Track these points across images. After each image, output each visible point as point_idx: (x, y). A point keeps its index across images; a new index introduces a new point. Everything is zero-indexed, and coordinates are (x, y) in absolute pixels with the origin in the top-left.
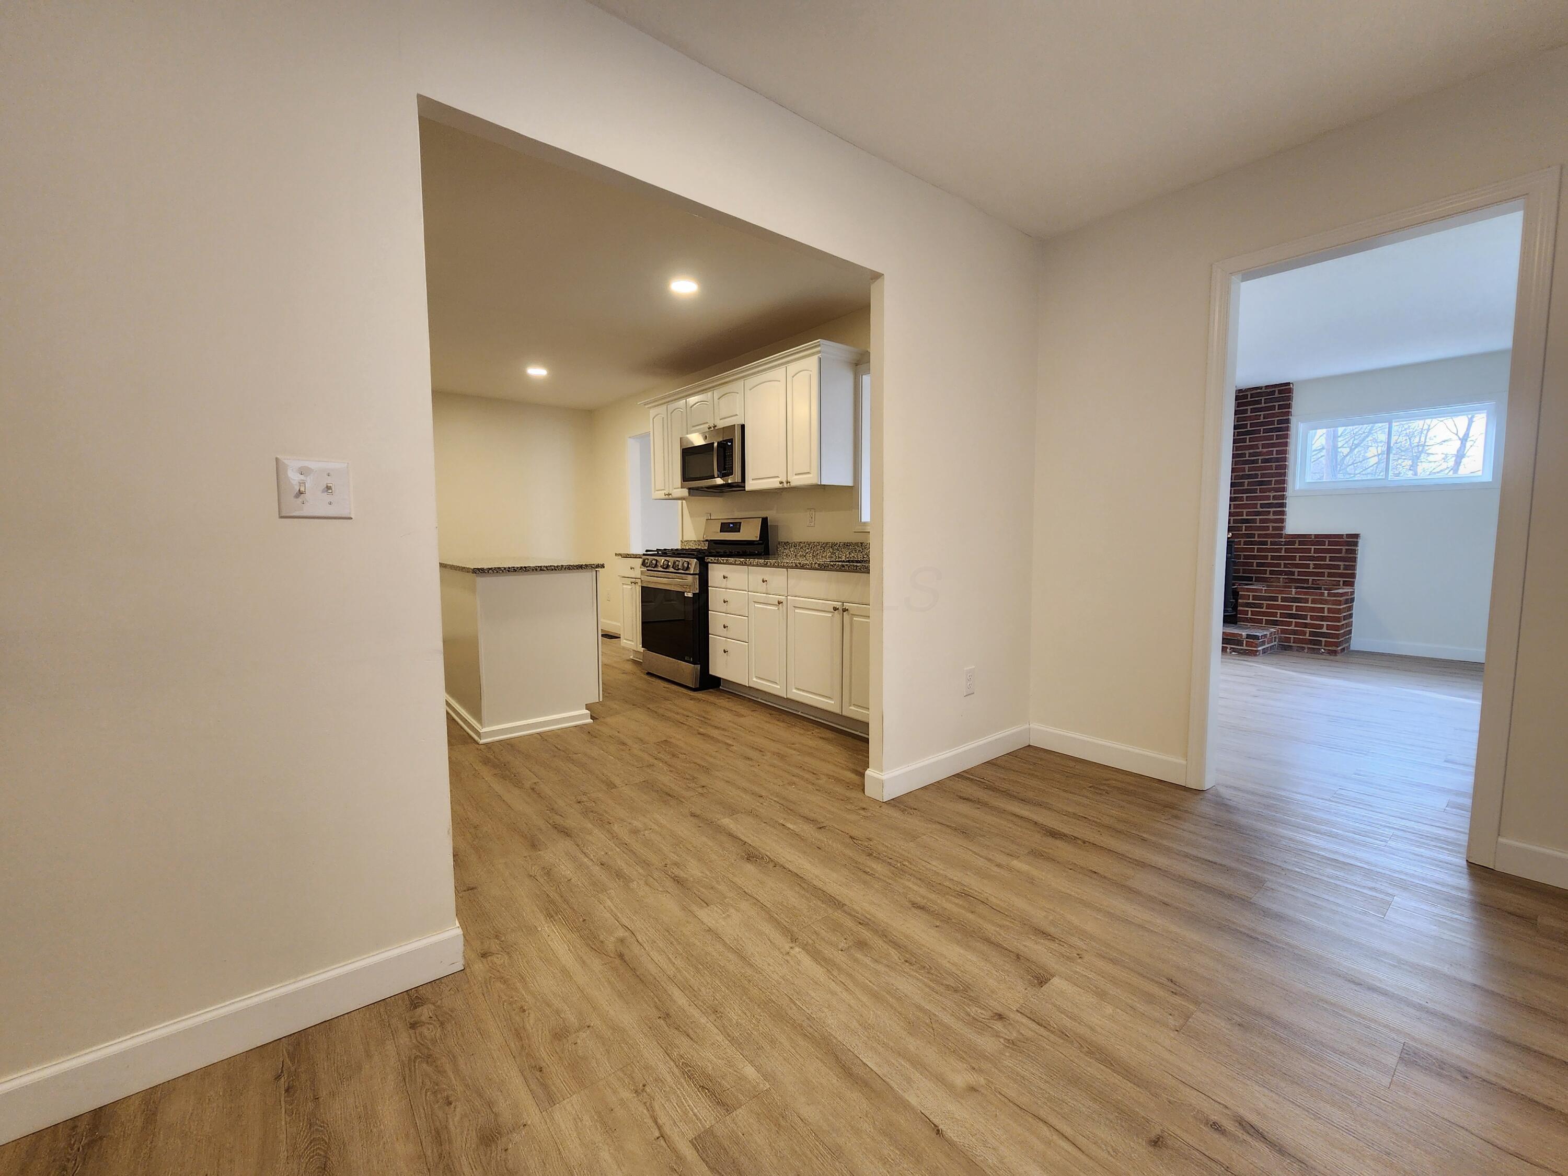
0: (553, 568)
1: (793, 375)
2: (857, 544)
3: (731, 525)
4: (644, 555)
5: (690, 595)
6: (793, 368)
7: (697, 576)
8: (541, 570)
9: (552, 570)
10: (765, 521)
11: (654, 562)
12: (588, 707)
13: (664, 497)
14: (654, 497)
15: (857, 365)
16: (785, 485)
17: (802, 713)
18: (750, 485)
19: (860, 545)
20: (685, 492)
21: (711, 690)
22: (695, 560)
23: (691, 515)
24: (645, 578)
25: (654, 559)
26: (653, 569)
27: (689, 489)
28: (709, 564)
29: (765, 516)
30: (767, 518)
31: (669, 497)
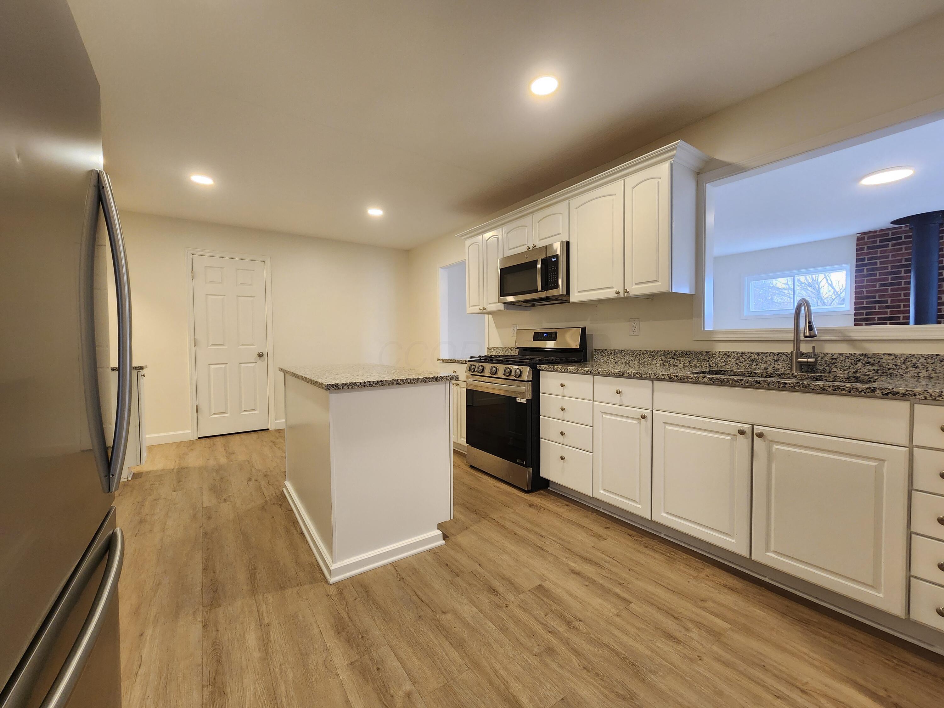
0: (409, 381)
1: (633, 186)
2: (701, 353)
3: (545, 335)
4: (469, 361)
5: (523, 401)
6: (631, 180)
7: (530, 383)
8: (397, 384)
9: (409, 383)
10: (584, 330)
11: (481, 368)
12: (440, 526)
13: (478, 311)
14: (468, 312)
15: (698, 174)
16: (622, 295)
17: (665, 535)
18: (575, 297)
19: (705, 353)
20: (501, 307)
21: (542, 492)
22: (529, 367)
23: (497, 327)
24: (470, 381)
25: (482, 366)
26: (480, 374)
27: (505, 303)
28: (541, 371)
29: (583, 326)
30: (585, 328)
31: (484, 312)
